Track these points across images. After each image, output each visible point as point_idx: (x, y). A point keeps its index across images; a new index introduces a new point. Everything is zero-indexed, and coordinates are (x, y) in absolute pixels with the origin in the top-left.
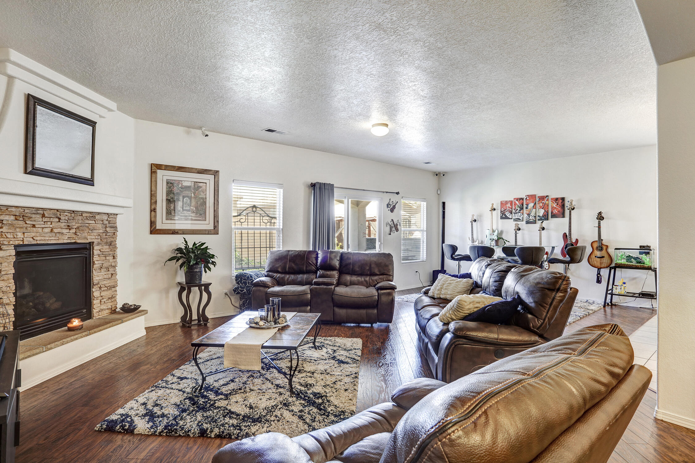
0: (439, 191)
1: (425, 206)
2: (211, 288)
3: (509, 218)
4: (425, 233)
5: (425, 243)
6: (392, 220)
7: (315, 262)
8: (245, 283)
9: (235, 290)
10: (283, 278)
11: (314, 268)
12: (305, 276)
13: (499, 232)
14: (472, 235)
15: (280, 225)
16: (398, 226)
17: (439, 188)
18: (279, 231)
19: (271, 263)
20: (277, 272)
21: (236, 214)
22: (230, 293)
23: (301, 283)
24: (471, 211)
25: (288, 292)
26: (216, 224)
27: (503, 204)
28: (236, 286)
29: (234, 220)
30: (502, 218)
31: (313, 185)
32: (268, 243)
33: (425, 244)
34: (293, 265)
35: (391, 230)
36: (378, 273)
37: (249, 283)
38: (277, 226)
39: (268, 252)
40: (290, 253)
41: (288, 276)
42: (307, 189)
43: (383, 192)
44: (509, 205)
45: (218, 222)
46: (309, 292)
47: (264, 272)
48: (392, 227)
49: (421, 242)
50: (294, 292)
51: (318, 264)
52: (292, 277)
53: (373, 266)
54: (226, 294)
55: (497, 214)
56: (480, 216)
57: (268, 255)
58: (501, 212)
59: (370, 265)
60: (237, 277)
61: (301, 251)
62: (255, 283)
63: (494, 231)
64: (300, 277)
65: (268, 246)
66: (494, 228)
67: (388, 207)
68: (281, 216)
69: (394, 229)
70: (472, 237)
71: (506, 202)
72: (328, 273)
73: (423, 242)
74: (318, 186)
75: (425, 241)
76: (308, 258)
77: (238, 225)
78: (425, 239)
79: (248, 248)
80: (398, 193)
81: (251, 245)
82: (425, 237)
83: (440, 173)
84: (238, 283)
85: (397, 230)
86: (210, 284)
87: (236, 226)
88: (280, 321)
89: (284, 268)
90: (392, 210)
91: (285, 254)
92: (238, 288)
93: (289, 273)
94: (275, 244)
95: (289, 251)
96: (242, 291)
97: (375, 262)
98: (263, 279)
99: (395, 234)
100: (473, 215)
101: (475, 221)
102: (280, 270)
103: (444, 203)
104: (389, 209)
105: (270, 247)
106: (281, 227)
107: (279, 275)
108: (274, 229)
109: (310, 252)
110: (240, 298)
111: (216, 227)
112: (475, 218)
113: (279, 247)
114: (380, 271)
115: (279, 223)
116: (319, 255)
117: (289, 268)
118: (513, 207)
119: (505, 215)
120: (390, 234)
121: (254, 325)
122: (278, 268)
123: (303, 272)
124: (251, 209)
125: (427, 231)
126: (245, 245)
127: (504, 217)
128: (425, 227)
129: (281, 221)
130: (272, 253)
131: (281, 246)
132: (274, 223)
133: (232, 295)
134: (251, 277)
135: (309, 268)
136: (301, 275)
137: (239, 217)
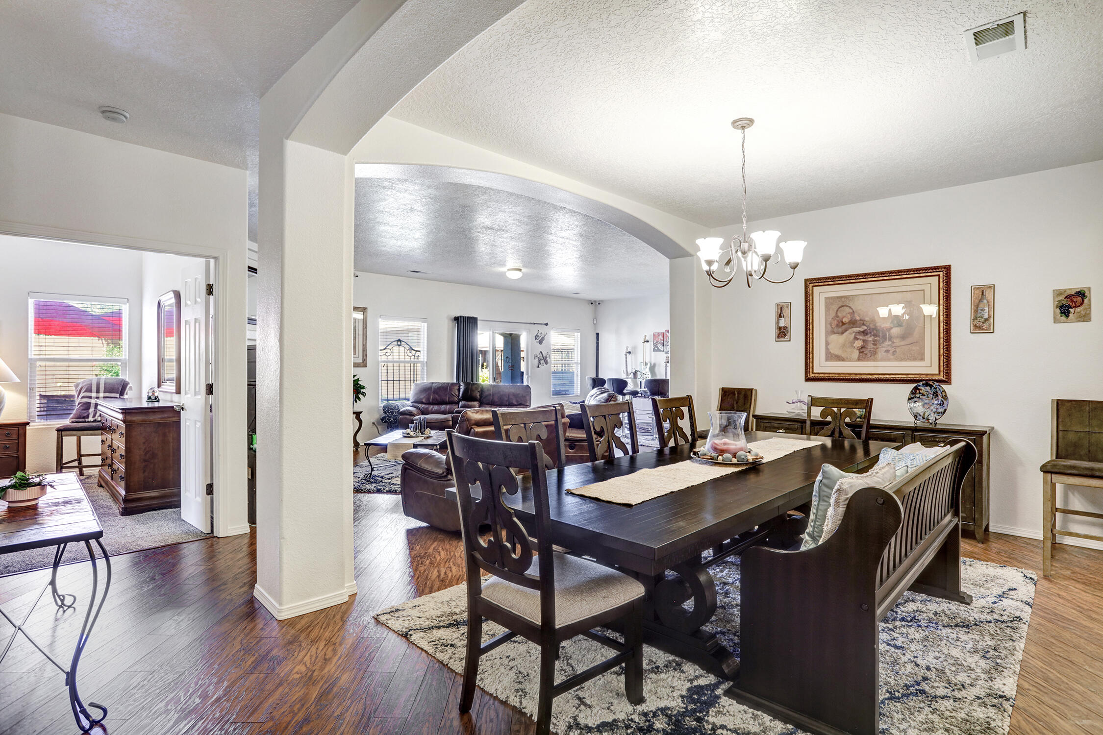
0: (595, 320)
1: (579, 337)
2: (362, 416)
3: (660, 351)
4: (579, 366)
5: (579, 376)
6: (541, 352)
7: (457, 393)
8: (393, 413)
9: (382, 420)
10: (427, 408)
11: (456, 399)
12: (448, 406)
13: (652, 365)
14: (627, 367)
15: (424, 359)
16: (548, 359)
17: (595, 318)
18: (424, 364)
19: (416, 394)
20: (422, 403)
21: (383, 348)
22: (378, 423)
23: (444, 413)
24: (627, 343)
25: (431, 419)
26: (365, 358)
27: (655, 335)
28: (384, 415)
29: (381, 353)
30: (654, 350)
31: (457, 319)
32: (412, 376)
33: (579, 378)
34: (437, 396)
35: (539, 363)
36: (516, 403)
37: (395, 412)
38: (421, 359)
39: (412, 384)
40: (434, 385)
41: (432, 407)
42: (451, 322)
43: (531, 323)
44: (661, 337)
45: (366, 355)
46: (451, 419)
47: (409, 403)
48: (541, 360)
49: (575, 376)
50: (437, 419)
51: (461, 395)
52: (436, 407)
53: (511, 397)
54: (374, 423)
55: (649, 346)
56: (635, 348)
57: (413, 387)
58: (654, 344)
59: (509, 396)
60: (384, 408)
61: (444, 383)
62: (402, 412)
63: (646, 364)
64: (443, 407)
65: (412, 379)
66: (647, 360)
67: (536, 338)
68: (426, 349)
69: (542, 361)
70: (627, 371)
71: (659, 334)
72: (470, 403)
73: (577, 375)
74: (462, 320)
75: (579, 374)
76: (451, 390)
77: (384, 358)
78: (579, 372)
79: (393, 380)
80: (546, 324)
81: (396, 378)
82: (579, 370)
83: (595, 301)
84: (385, 413)
85: (546, 363)
86: (362, 412)
87: (382, 359)
88: (425, 432)
89: (428, 399)
90: (541, 342)
91: (429, 385)
92: (386, 417)
93: (433, 404)
94: (419, 377)
95: (433, 383)
96: (389, 420)
97: (513, 393)
98: (409, 408)
99: (543, 367)
100: (627, 348)
101: (630, 353)
102: (424, 401)
103: (598, 334)
104: (538, 341)
105: (414, 380)
106: (426, 360)
107: (423, 406)
108: (419, 362)
109: (453, 384)
110: (388, 427)
111: (364, 360)
112: (629, 350)
113: (424, 380)
114: (517, 401)
115: (423, 357)
116: (461, 387)
117: (433, 399)
118: (665, 340)
119: (657, 347)
120: (538, 367)
121: (406, 435)
122: (421, 399)
123: (446, 403)
124: (396, 343)
125: (581, 363)
126: (390, 378)
127: (656, 349)
128: (579, 359)
129: (426, 355)
130: (416, 385)
131: (426, 379)
132: (418, 356)
133: (380, 425)
134: (398, 407)
135: (452, 399)
136: (444, 406)
137: (385, 351)
